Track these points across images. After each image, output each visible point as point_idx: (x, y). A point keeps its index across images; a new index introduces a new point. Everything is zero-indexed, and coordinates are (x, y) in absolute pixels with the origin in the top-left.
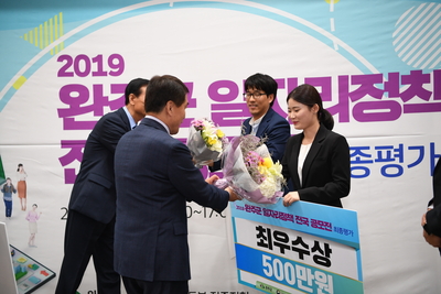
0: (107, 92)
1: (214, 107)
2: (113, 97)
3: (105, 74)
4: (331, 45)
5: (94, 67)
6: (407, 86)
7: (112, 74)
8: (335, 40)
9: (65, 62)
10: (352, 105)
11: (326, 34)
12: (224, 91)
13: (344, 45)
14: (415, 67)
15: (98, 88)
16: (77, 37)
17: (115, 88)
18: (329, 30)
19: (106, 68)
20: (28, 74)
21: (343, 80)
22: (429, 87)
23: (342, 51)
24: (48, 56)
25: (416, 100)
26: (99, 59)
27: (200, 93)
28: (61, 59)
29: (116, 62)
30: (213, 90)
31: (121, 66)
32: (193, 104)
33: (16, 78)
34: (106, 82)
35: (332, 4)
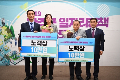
0: (37, 19)
1: (60, 23)
2: (39, 21)
3: (37, 16)
4: (85, 11)
6: (99, 21)
7: (39, 16)
8: (85, 10)
10: (88, 24)
11: (84, 9)
12: (62, 20)
13: (87, 12)
14: (101, 17)
15: (36, 19)
17: (39, 19)
18: (84, 8)
19: (37, 14)
20: (20, 15)
21: (87, 19)
22: (103, 21)
23: (87, 13)
25: (101, 23)
26: (36, 12)
29: (39, 13)
30: (60, 20)
31: (41, 14)
32: (56, 23)
33: (18, 16)
34: (37, 17)
35: (85, 3)
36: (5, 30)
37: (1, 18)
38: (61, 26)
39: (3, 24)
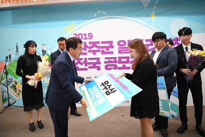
0: (88, 44)
1: (119, 48)
2: (90, 45)
3: (87, 39)
5: (84, 37)
7: (89, 39)
8: (154, 28)
9: (75, 36)
12: (122, 43)
13: (156, 30)
15: (85, 43)
16: (79, 28)
17: (90, 43)
18: (152, 25)
19: (87, 37)
24: (71, 34)
26: (85, 34)
27: (115, 44)
28: (74, 35)
29: (90, 35)
30: (119, 43)
31: (92, 36)
32: (113, 47)
34: (87, 41)
35: (153, 18)
36: (47, 60)
37: (41, 45)
38: (120, 52)
39: (44, 52)
